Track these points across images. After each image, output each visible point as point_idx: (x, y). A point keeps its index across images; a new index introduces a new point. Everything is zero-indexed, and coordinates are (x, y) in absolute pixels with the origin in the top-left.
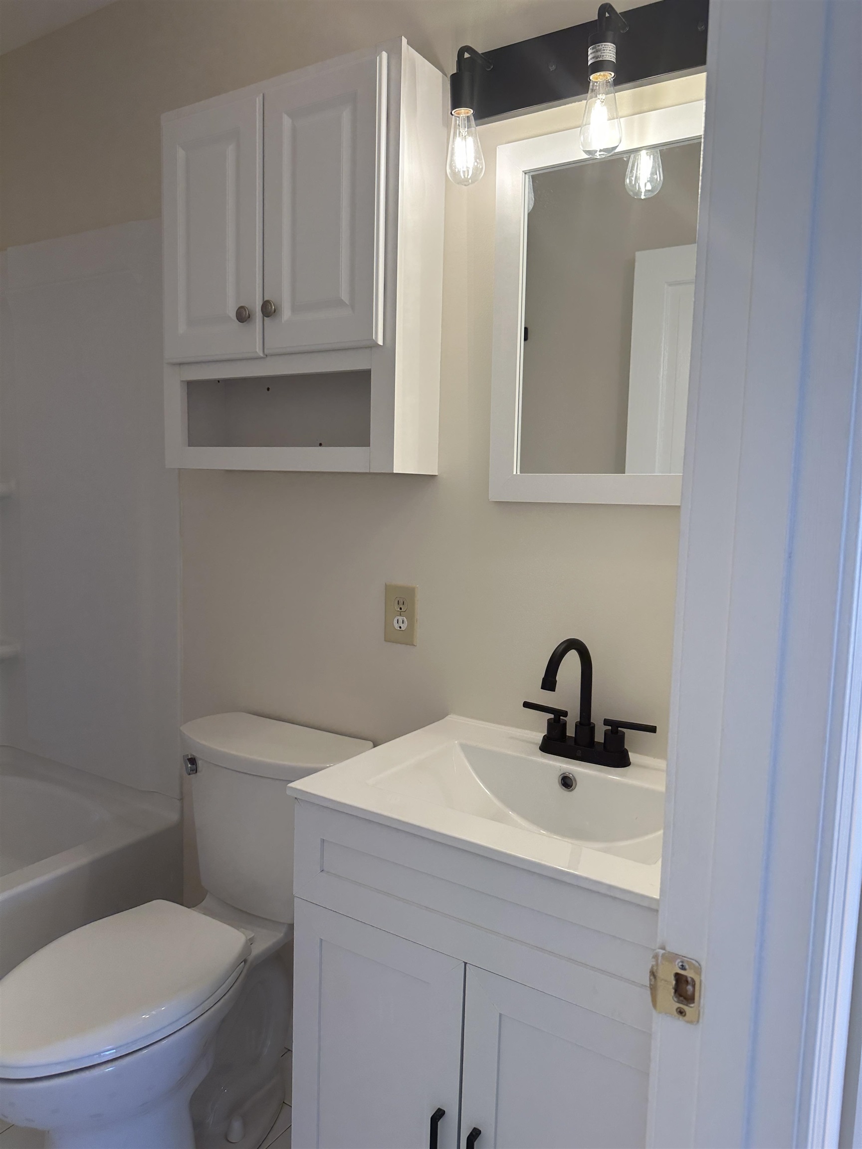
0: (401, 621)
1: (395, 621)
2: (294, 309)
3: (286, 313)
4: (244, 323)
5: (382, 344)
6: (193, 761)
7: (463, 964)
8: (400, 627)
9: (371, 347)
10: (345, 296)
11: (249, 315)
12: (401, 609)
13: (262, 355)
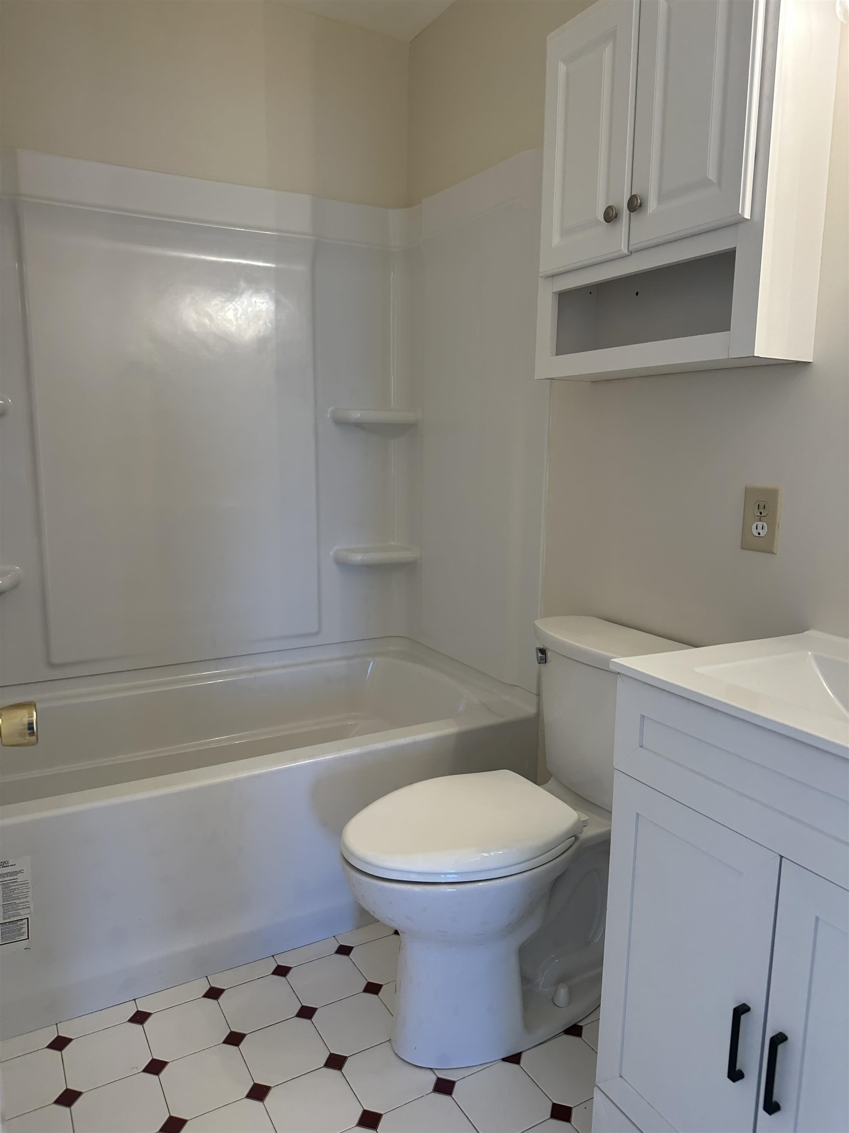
0: (760, 526)
1: (754, 526)
2: (661, 199)
3: (652, 205)
4: (611, 223)
5: (749, 218)
6: (543, 651)
7: (779, 858)
8: (759, 534)
9: (737, 223)
10: (712, 175)
11: (616, 214)
12: (761, 513)
13: (626, 252)
